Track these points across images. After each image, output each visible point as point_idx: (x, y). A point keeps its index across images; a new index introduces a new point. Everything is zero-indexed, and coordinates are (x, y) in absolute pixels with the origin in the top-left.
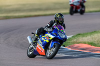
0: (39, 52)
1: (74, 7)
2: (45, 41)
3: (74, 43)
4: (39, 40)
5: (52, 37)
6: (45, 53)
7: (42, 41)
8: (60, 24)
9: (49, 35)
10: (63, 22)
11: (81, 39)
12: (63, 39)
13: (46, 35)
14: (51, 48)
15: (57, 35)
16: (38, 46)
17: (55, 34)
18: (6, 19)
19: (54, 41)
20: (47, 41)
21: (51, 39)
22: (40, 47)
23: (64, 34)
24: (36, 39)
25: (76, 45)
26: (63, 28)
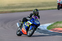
0: (23, 32)
1: (60, 5)
2: (27, 25)
3: (54, 27)
4: (24, 25)
5: (31, 23)
6: (27, 33)
7: (25, 26)
8: (36, 15)
9: (29, 22)
10: (38, 14)
11: (59, 25)
12: (38, 24)
13: (27, 22)
14: (30, 30)
15: (34, 22)
16: (22, 29)
17: (32, 22)
18: (13, 12)
19: (32, 26)
20: (28, 26)
21: (30, 24)
22: (24, 29)
23: (38, 22)
24: (22, 25)
25: (56, 29)
26: (38, 18)
